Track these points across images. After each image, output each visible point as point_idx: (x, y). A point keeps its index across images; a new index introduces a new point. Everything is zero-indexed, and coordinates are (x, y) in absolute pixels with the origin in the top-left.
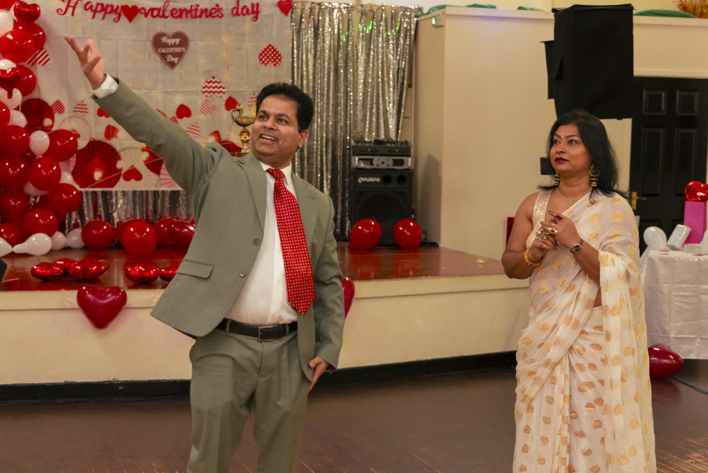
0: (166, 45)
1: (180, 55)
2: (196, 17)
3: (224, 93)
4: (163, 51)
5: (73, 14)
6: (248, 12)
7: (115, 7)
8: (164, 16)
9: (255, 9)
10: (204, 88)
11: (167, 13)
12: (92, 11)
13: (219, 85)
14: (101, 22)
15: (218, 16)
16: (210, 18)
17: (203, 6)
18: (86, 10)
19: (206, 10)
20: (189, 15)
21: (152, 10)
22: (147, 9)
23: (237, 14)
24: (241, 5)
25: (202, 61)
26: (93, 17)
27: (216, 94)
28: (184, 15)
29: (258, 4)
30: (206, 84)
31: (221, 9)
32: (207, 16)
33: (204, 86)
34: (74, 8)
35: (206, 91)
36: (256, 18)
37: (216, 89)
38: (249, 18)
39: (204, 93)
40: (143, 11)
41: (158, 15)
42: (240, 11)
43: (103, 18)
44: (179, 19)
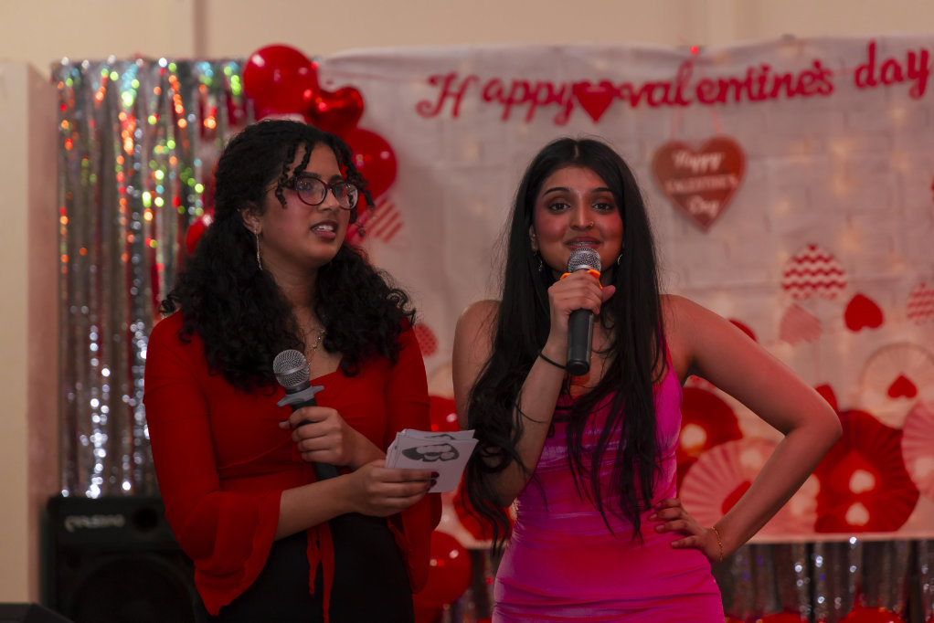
0: (686, 174)
1: (724, 196)
2: (762, 96)
3: (841, 286)
4: (680, 187)
5: (456, 112)
6: (898, 77)
7: (557, 88)
8: (680, 101)
9: (917, 66)
10: (787, 275)
11: (688, 94)
12: (502, 101)
13: (827, 267)
14: (524, 129)
15: (820, 90)
16: (798, 99)
17: (779, 69)
18: (487, 98)
19: (788, 78)
20: (744, 93)
21: (649, 88)
22: (637, 86)
23: (871, 82)
24: (880, 59)
25: (781, 208)
26: (506, 116)
27: (821, 290)
28: (731, 94)
29: (925, 54)
30: (795, 265)
31: (829, 73)
32: (790, 94)
33: (788, 269)
34: (459, 97)
35: (795, 284)
36: (921, 89)
37: (820, 278)
38: (902, 90)
39: (787, 287)
40: (625, 92)
41: (665, 100)
42: (877, 74)
43: (529, 117)
44: (718, 106)
